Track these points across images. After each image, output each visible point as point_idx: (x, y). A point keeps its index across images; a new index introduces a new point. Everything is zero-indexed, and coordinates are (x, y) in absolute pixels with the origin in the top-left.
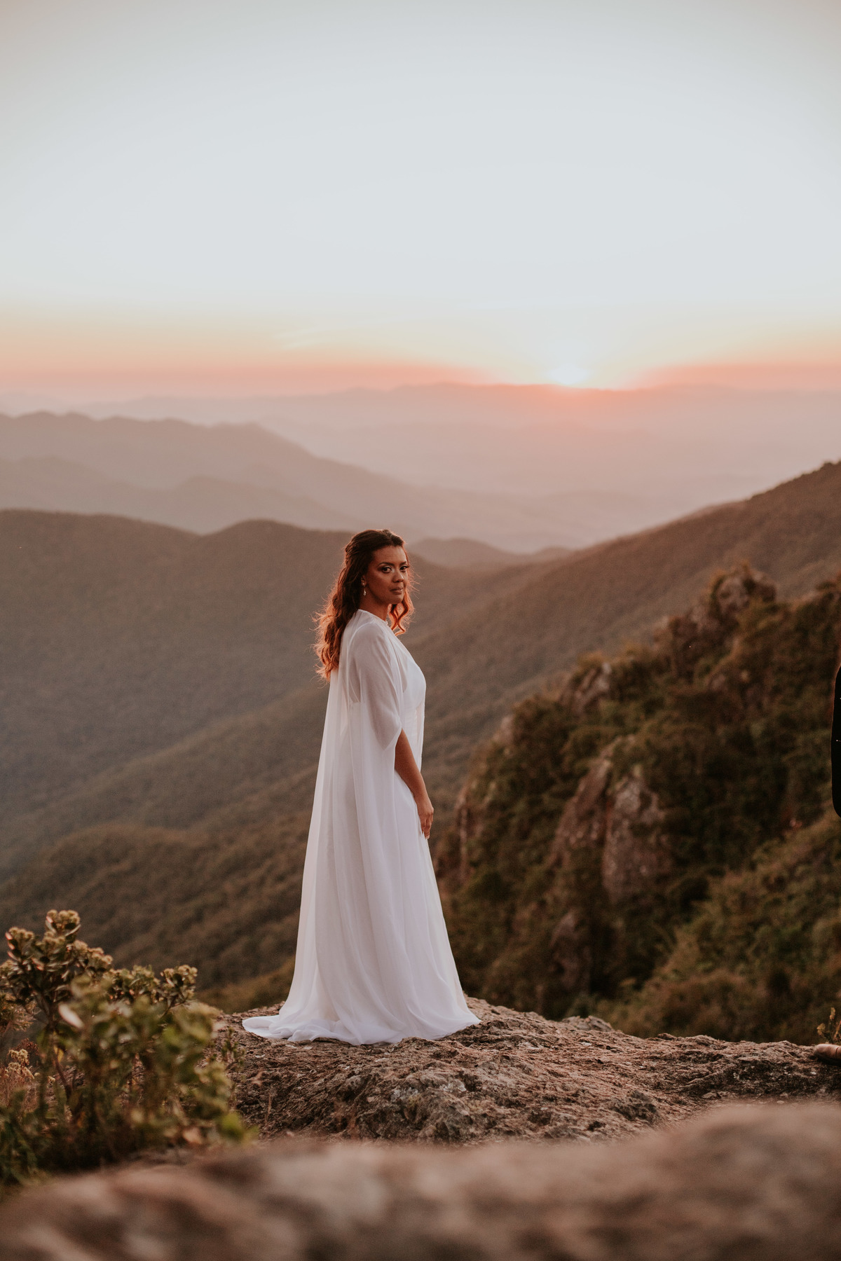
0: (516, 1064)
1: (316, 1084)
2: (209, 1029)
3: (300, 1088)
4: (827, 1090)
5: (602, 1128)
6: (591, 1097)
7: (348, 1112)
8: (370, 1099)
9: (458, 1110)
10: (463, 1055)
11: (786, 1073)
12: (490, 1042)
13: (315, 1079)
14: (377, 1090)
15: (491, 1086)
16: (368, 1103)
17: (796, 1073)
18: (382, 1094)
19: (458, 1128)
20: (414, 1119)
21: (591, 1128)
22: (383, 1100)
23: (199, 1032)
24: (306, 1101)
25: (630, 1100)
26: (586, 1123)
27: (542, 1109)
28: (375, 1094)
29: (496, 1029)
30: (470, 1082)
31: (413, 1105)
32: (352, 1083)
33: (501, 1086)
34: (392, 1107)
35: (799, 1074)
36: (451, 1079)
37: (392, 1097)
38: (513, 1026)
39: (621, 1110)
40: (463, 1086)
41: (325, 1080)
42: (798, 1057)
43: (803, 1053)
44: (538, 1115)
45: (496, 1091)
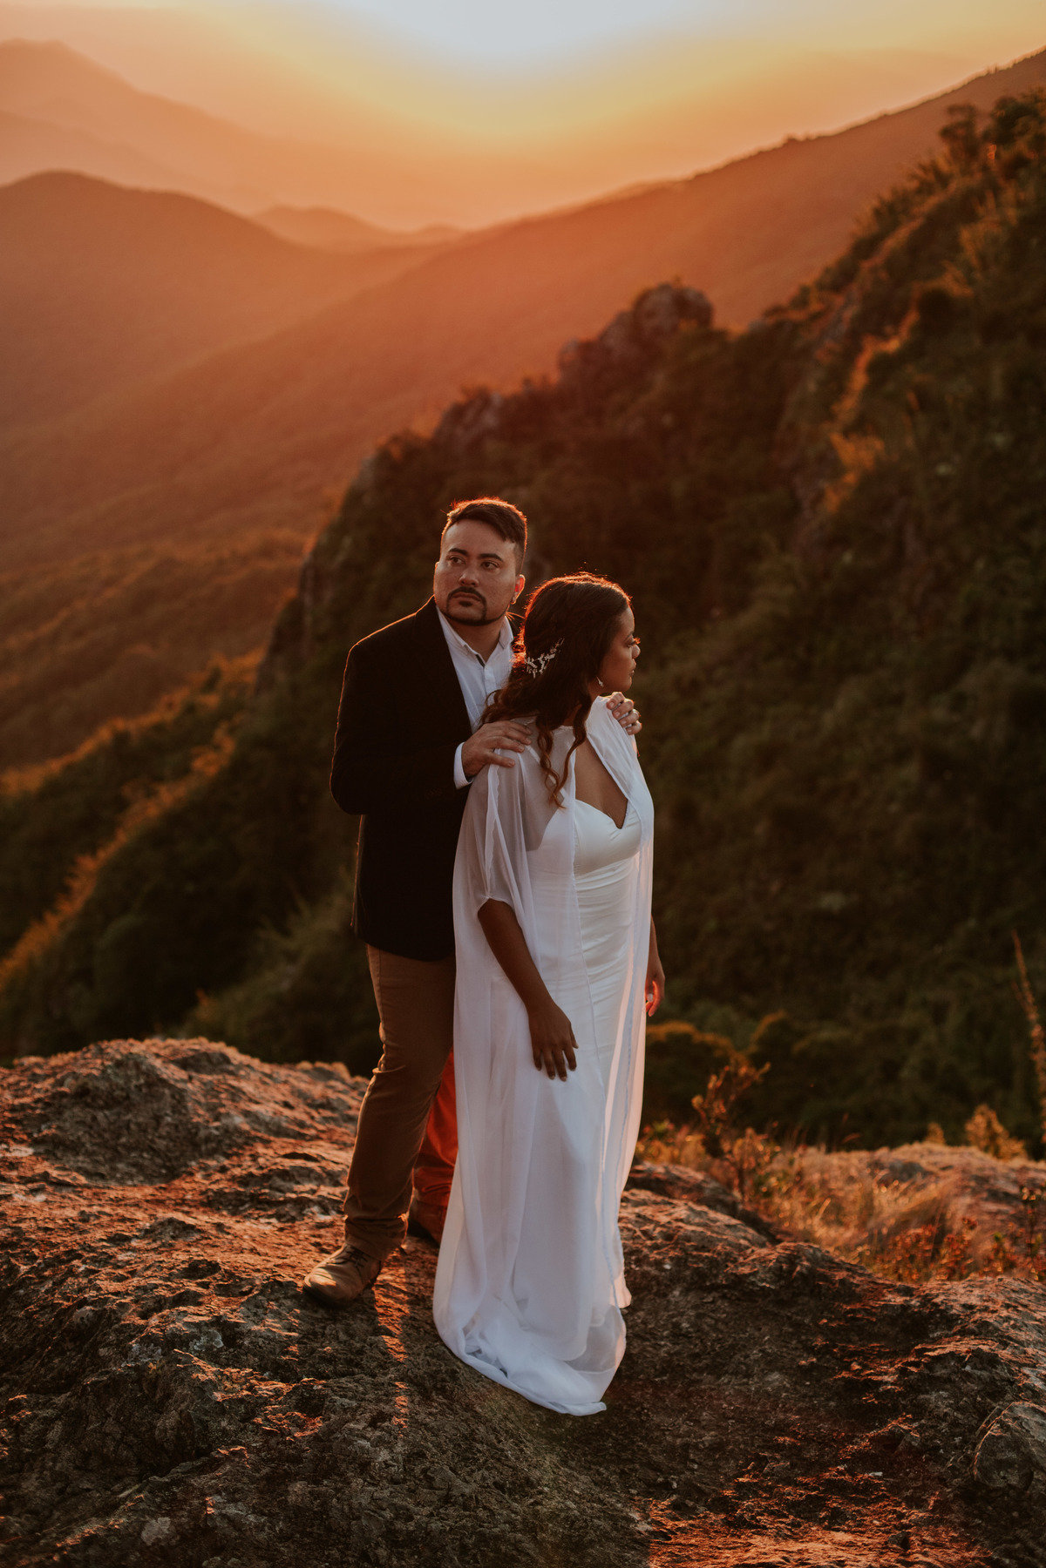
0: (291, 1293)
1: (42, 1290)
3: (22, 1292)
4: (681, 1292)
5: (387, 1424)
6: (380, 1356)
7: (74, 1365)
8: (103, 1351)
9: (208, 1394)
10: (226, 1271)
11: (633, 1266)
14: (112, 1337)
15: (254, 1340)
16: (99, 1357)
17: (646, 1268)
18: (117, 1346)
19: (208, 1421)
20: (154, 1395)
21: (373, 1424)
22: (118, 1356)
24: (27, 1318)
25: (429, 1364)
26: (367, 1415)
27: (315, 1388)
28: (109, 1345)
30: (228, 1333)
31: (153, 1376)
32: (82, 1318)
33: (267, 1338)
34: (128, 1373)
35: (649, 1269)
36: (205, 1329)
37: (129, 1355)
39: (415, 1381)
40: (219, 1338)
41: (54, 1284)
42: (651, 1238)
43: (658, 1229)
44: (309, 1397)
45: (260, 1347)
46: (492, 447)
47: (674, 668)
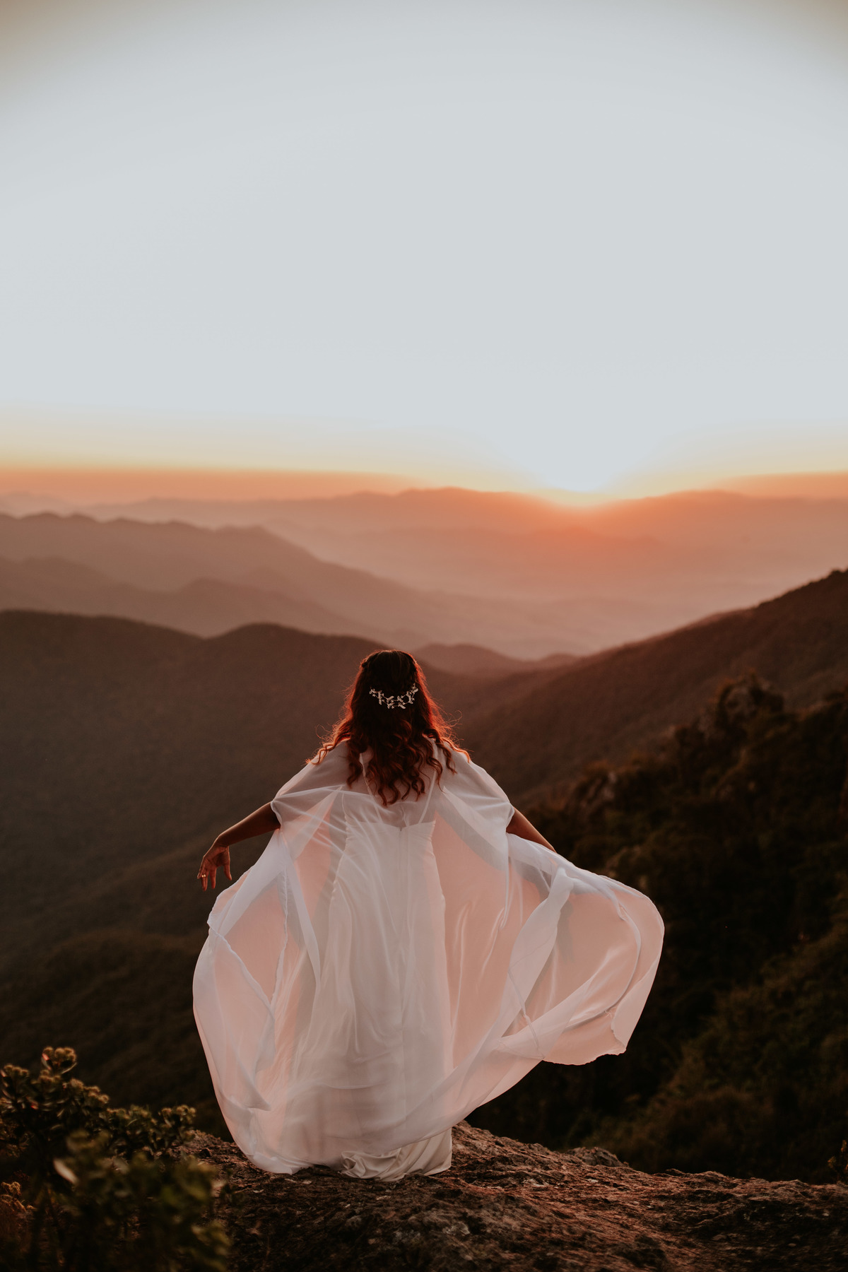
0: (521, 1205)
1: (316, 1222)
2: (208, 1187)
3: (299, 1226)
4: (840, 1233)
6: (598, 1241)
7: (348, 1254)
8: (372, 1241)
9: (461, 1255)
10: (466, 1194)
11: (798, 1214)
12: (495, 1178)
13: (315, 1217)
14: (379, 1231)
15: (495, 1229)
16: (369, 1245)
17: (808, 1215)
18: (383, 1236)
20: (417, 1263)
22: (384, 1243)
23: (198, 1193)
24: (305, 1240)
25: (639, 1245)
27: (548, 1254)
28: (377, 1236)
29: (500, 1165)
30: (473, 1225)
31: (415, 1248)
32: (353, 1223)
33: (506, 1229)
34: (394, 1250)
35: (811, 1216)
36: (455, 1221)
37: (394, 1240)
38: (517, 1161)
39: (629, 1256)
40: (466, 1228)
41: (325, 1218)
42: (811, 1197)
43: (815, 1192)
44: (544, 1261)
45: (500, 1234)
46: (611, 816)
47: (769, 984)
